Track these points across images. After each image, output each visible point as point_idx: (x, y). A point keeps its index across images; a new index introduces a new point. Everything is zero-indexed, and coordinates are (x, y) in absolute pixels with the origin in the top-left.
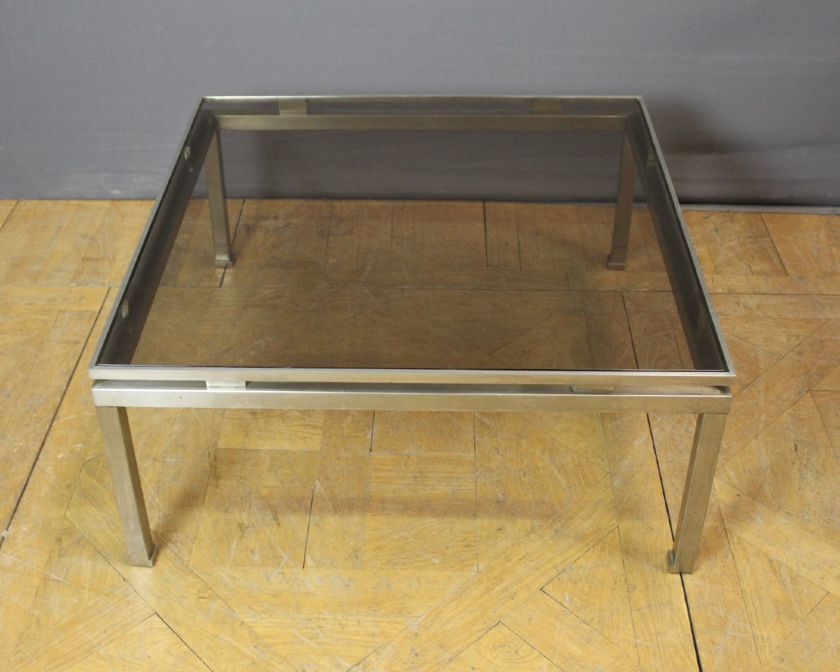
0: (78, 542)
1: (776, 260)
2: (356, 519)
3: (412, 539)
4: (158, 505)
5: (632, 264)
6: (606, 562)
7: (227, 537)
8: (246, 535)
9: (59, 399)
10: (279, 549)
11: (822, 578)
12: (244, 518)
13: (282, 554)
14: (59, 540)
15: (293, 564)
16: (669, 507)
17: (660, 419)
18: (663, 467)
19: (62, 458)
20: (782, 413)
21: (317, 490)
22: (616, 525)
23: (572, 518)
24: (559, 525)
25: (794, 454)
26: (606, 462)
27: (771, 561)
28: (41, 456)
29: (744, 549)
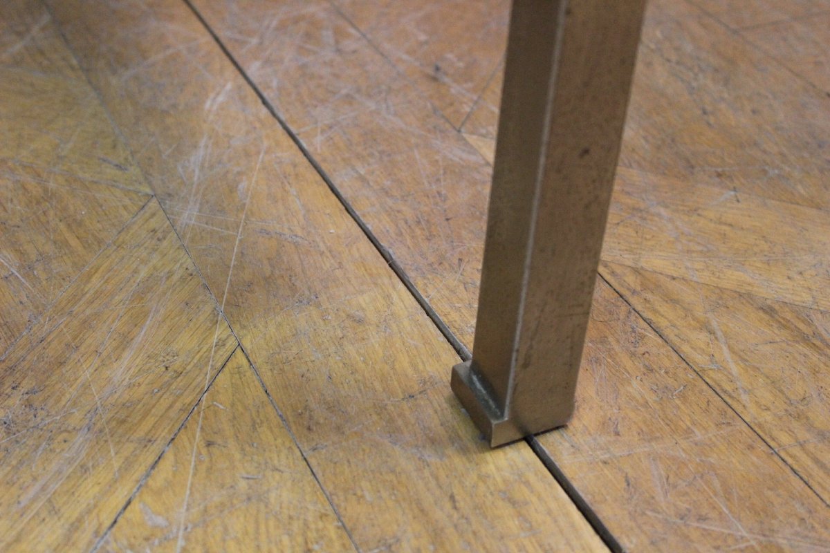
6: (243, 485)
16: (384, 244)
17: (254, 41)
18: (316, 145)
22: (231, 343)
23: (62, 364)
24: (15, 402)
26: (134, 171)
27: (769, 311)
29: (673, 301)
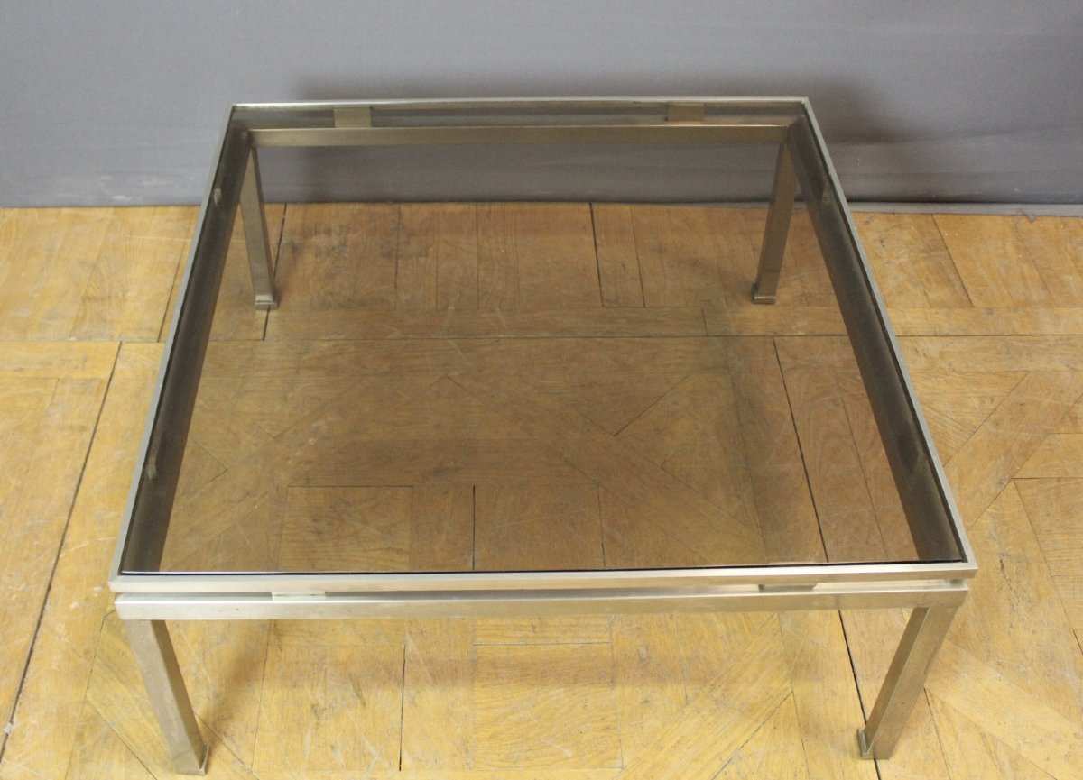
0: (106, 738)
1: (958, 284)
2: (461, 692)
3: (535, 721)
4: (206, 680)
5: (783, 294)
6: (782, 746)
7: (298, 724)
8: (323, 722)
9: (66, 518)
10: (367, 742)
11: (1048, 759)
12: (318, 696)
13: (371, 749)
14: (80, 736)
15: (387, 765)
16: (854, 662)
17: (834, 526)
19: (76, 609)
20: (982, 514)
21: (409, 650)
22: (790, 690)
23: (734, 682)
24: (719, 692)
25: (1001, 575)
27: (983, 736)
28: (47, 607)
29: (949, 720)
